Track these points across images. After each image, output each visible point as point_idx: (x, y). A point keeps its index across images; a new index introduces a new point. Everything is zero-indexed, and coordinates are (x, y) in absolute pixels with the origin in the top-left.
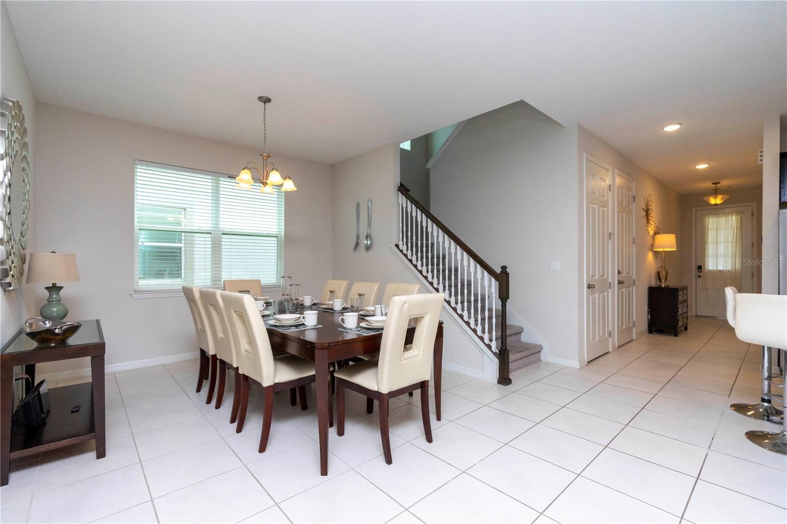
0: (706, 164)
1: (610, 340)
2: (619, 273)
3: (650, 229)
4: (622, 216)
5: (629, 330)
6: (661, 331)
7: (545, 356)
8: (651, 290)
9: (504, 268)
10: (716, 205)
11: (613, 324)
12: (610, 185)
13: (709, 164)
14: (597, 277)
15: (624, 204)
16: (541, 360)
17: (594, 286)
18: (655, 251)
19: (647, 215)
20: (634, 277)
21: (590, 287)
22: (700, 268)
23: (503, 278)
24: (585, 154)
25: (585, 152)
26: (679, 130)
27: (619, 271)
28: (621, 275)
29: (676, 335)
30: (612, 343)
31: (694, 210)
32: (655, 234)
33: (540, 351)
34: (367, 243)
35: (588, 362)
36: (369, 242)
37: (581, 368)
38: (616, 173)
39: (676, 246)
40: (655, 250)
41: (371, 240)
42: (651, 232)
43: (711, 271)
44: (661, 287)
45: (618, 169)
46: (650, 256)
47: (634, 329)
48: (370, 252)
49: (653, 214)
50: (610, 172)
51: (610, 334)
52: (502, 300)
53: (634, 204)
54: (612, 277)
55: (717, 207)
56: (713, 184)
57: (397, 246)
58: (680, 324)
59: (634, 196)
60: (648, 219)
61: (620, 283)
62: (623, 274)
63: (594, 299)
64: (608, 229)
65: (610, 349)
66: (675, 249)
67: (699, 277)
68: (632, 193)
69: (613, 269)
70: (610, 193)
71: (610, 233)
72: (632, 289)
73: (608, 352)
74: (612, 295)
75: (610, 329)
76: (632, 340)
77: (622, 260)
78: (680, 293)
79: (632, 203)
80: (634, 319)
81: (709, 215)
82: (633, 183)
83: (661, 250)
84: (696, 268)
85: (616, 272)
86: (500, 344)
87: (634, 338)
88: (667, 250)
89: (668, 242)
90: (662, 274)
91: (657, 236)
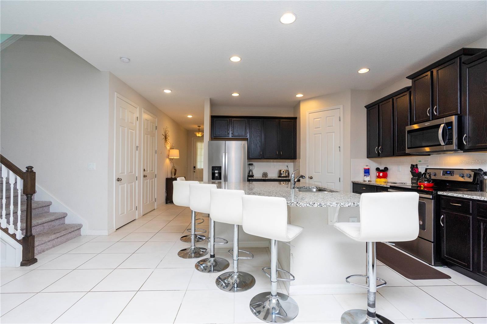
0: (191, 115)
2: (144, 170)
3: (167, 146)
4: (147, 137)
5: (152, 204)
7: (83, 231)
8: (168, 180)
10: (199, 137)
11: (139, 202)
12: (137, 117)
13: (192, 116)
14: (126, 174)
15: (149, 130)
16: (81, 235)
17: (121, 179)
18: (171, 158)
19: (166, 138)
20: (156, 173)
21: (119, 180)
22: (195, 167)
24: (116, 93)
25: (116, 92)
27: (144, 169)
28: (145, 172)
30: (138, 213)
31: (193, 138)
33: (80, 229)
37: (109, 235)
38: (143, 111)
39: (179, 156)
42: (168, 148)
43: (198, 169)
44: (172, 178)
45: (144, 108)
46: (168, 161)
47: (156, 203)
49: (169, 138)
50: (138, 109)
51: (136, 208)
52: (27, 195)
53: (156, 131)
54: (139, 173)
55: (199, 138)
56: (198, 126)
59: (156, 127)
60: (166, 141)
61: (145, 176)
62: (147, 171)
64: (135, 144)
65: (137, 217)
66: (179, 158)
67: (194, 172)
68: (155, 125)
69: (140, 168)
70: (138, 122)
71: (137, 146)
72: (155, 180)
73: (135, 220)
74: (138, 184)
75: (137, 205)
76: (155, 209)
77: (147, 163)
79: (155, 130)
80: (156, 197)
81: (198, 141)
82: (156, 119)
83: (173, 158)
84: (192, 167)
85: (142, 170)
86: (25, 231)
87: (156, 208)
88: (175, 158)
89: (175, 154)
90: (174, 170)
91: (171, 150)
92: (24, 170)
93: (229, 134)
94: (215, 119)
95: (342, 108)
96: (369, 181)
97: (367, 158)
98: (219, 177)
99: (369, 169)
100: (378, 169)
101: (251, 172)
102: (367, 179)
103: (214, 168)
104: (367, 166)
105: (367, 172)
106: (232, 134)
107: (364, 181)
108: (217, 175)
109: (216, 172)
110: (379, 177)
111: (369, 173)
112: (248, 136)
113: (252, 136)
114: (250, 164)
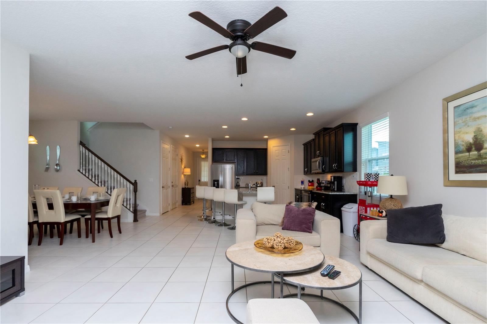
0: (199, 145)
1: (169, 206)
2: (172, 182)
3: (182, 166)
4: (173, 162)
5: (175, 204)
6: (186, 204)
7: (147, 214)
8: (183, 189)
9: (136, 181)
10: (203, 158)
11: (170, 201)
12: (169, 151)
14: (165, 184)
15: (174, 157)
19: (182, 161)
20: (177, 184)
21: (163, 187)
22: (199, 180)
23: (135, 184)
24: (162, 140)
26: (189, 137)
29: (190, 205)
30: (170, 208)
31: (198, 158)
32: (185, 168)
33: (145, 212)
34: (57, 168)
35: (163, 214)
36: (58, 168)
37: (160, 216)
38: (171, 146)
39: (190, 173)
40: (184, 174)
41: (59, 167)
42: (183, 167)
43: (203, 182)
44: (186, 188)
46: (183, 176)
47: (177, 203)
48: (58, 173)
49: (184, 161)
50: (169, 146)
51: (169, 204)
52: (135, 192)
54: (170, 184)
56: (203, 150)
57: (79, 171)
58: (191, 201)
60: (182, 162)
61: (172, 186)
63: (164, 192)
65: (169, 210)
66: (190, 174)
67: (199, 184)
68: (176, 153)
69: (170, 181)
70: (169, 154)
71: (169, 168)
72: (177, 188)
74: (170, 190)
75: (169, 202)
78: (192, 190)
79: (176, 157)
80: (177, 200)
81: (202, 161)
82: (177, 149)
83: (186, 174)
84: (198, 181)
85: (171, 182)
86: (134, 208)
87: (177, 207)
88: (188, 174)
89: (188, 171)
90: (187, 183)
91: (185, 169)
92: (133, 182)
93: (224, 159)
94: (215, 150)
95: (290, 145)
96: (303, 188)
97: (304, 174)
98: (217, 186)
99: (303, 181)
100: (309, 181)
101: (238, 184)
102: (303, 187)
103: (214, 181)
104: (303, 179)
105: (302, 182)
106: (226, 159)
107: (301, 188)
108: (216, 185)
109: (216, 183)
110: (309, 186)
111: (303, 183)
112: (236, 161)
113: (239, 161)
114: (237, 178)
